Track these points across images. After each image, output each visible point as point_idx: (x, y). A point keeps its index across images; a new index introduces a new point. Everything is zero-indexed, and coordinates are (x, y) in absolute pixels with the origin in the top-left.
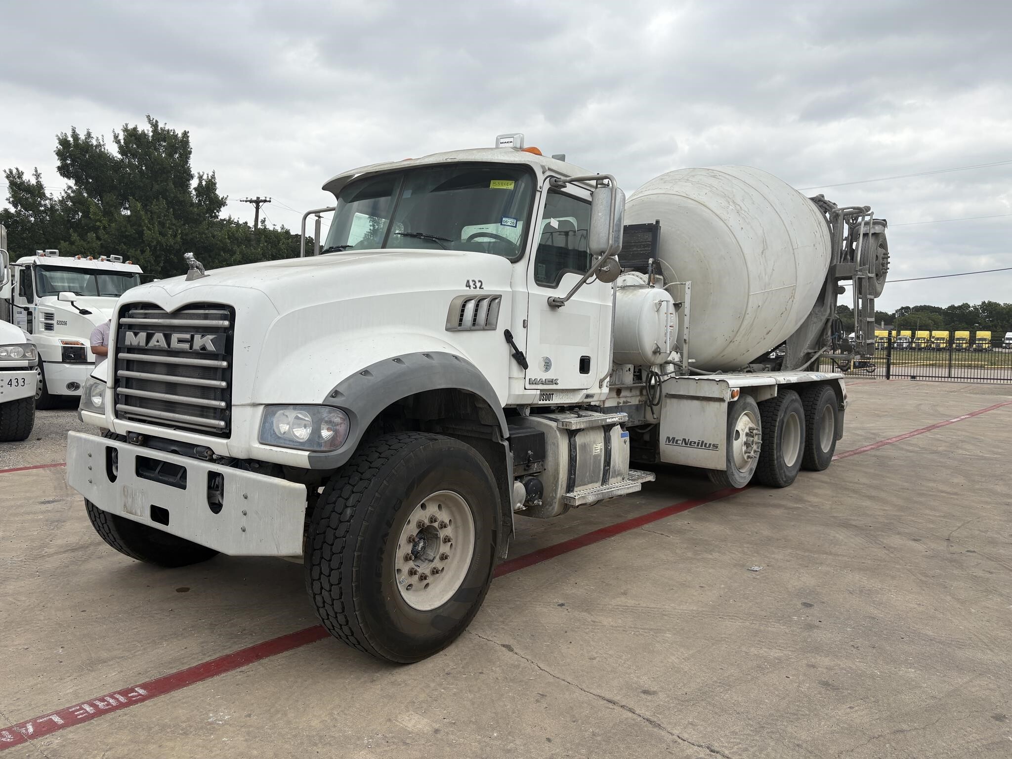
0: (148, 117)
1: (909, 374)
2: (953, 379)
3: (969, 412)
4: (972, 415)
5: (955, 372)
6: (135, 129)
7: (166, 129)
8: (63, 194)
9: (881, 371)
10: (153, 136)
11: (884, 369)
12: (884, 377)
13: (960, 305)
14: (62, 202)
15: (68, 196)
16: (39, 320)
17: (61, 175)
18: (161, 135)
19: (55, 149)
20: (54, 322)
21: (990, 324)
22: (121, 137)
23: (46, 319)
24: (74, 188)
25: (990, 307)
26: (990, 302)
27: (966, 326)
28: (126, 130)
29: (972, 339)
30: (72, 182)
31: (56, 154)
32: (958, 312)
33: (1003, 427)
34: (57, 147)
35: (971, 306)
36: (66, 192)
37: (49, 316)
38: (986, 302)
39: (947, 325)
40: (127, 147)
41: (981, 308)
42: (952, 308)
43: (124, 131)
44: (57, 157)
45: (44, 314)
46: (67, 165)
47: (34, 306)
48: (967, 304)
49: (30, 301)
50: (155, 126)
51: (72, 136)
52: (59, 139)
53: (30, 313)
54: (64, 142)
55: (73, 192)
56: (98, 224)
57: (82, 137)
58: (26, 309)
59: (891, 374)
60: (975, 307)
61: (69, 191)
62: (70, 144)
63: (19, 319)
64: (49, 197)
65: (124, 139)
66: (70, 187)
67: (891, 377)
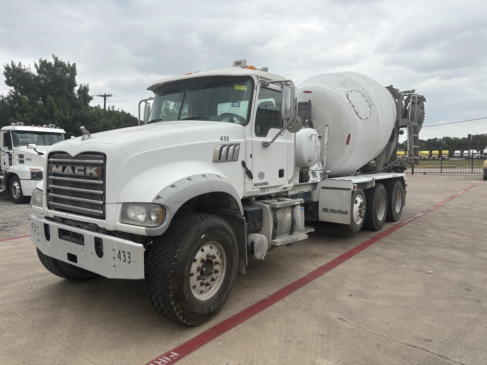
0: (53, 55)
1: (423, 172)
2: (443, 174)
3: (463, 189)
4: (466, 190)
5: (444, 170)
6: (45, 61)
7: (62, 61)
8: (8, 94)
9: (410, 171)
10: (55, 64)
11: (411, 169)
12: (411, 174)
13: (433, 139)
14: (8, 98)
15: (11, 95)
16: (16, 159)
17: (7, 85)
18: (59, 64)
19: (4, 72)
20: (24, 159)
21: (447, 147)
22: (38, 65)
23: (19, 158)
24: (14, 91)
25: (447, 140)
26: (446, 137)
27: (436, 148)
28: (41, 61)
29: (440, 154)
30: (12, 88)
31: (4, 74)
32: (432, 142)
33: (484, 196)
34: (4, 71)
35: (438, 139)
36: (10, 93)
37: (21, 156)
38: (445, 137)
39: (427, 148)
40: (41, 69)
41: (442, 140)
42: (430, 140)
43: (40, 62)
44: (4, 76)
45: (18, 156)
46: (10, 80)
47: (12, 151)
48: (436, 138)
49: (10, 148)
50: (56, 59)
51: (12, 65)
52: (5, 67)
53: (10, 155)
54: (7, 68)
55: (13, 93)
56: (27, 109)
57: (17, 65)
58: (8, 153)
59: (414, 172)
60: (440, 139)
61: (11, 93)
62: (11, 69)
63: (4, 158)
64: (1, 95)
65: (40, 66)
66: (11, 91)
67: (414, 173)
